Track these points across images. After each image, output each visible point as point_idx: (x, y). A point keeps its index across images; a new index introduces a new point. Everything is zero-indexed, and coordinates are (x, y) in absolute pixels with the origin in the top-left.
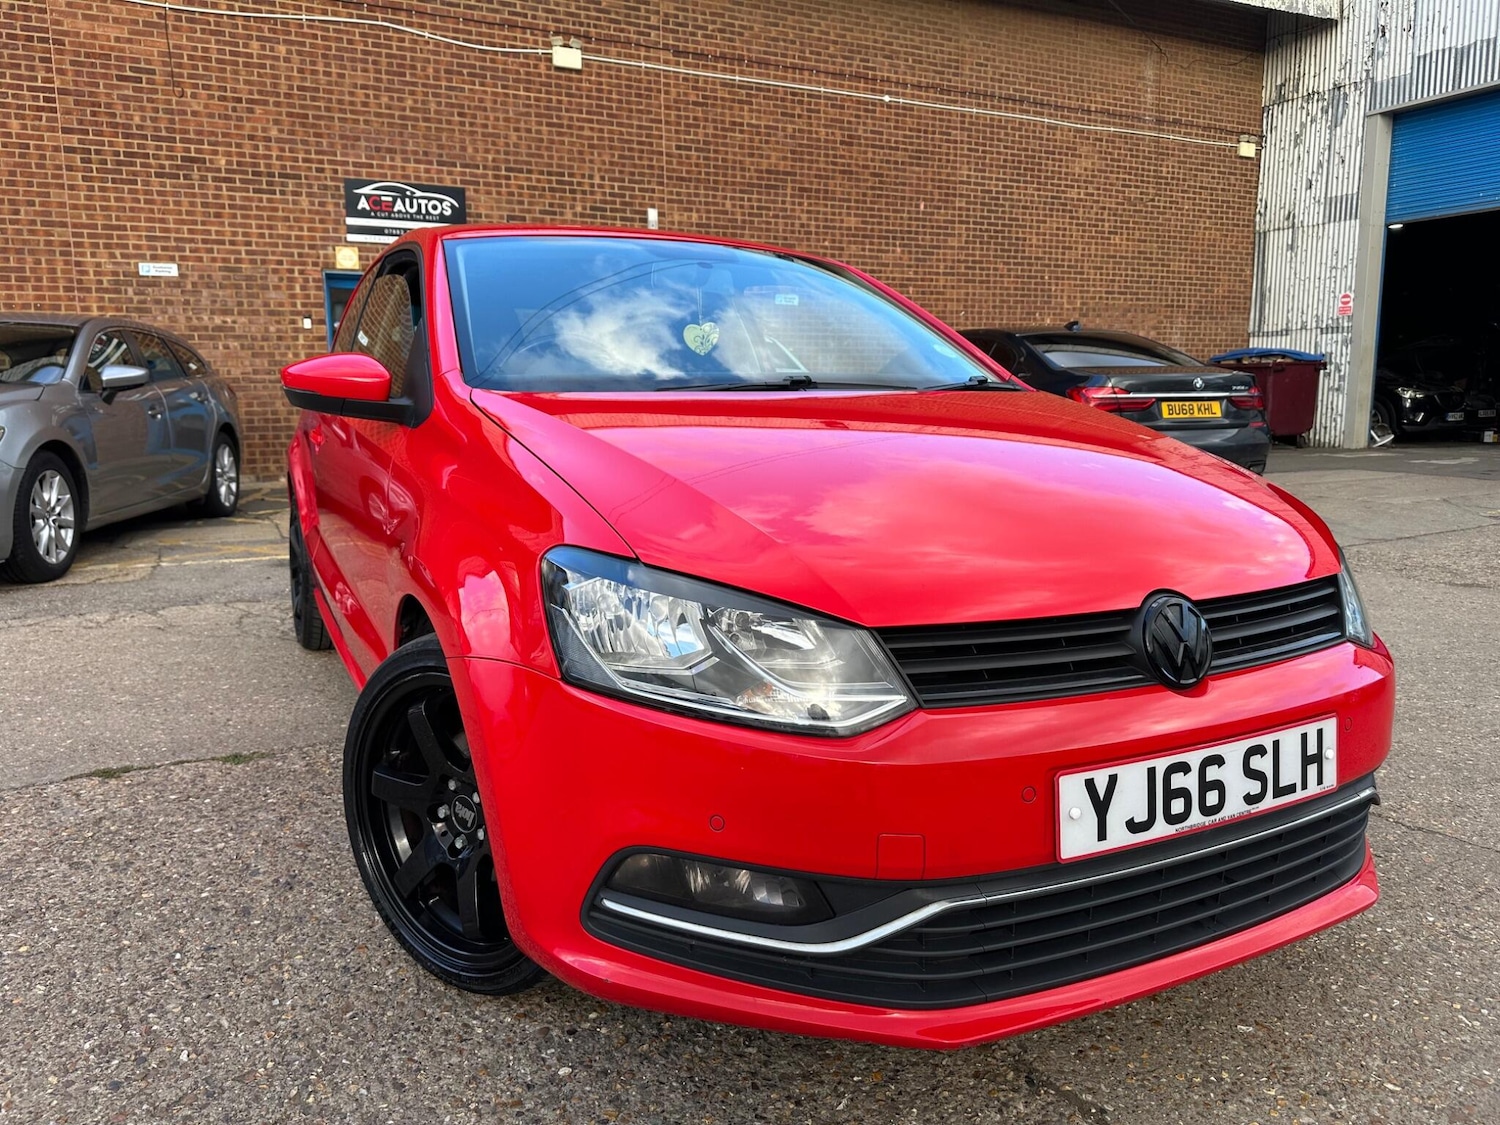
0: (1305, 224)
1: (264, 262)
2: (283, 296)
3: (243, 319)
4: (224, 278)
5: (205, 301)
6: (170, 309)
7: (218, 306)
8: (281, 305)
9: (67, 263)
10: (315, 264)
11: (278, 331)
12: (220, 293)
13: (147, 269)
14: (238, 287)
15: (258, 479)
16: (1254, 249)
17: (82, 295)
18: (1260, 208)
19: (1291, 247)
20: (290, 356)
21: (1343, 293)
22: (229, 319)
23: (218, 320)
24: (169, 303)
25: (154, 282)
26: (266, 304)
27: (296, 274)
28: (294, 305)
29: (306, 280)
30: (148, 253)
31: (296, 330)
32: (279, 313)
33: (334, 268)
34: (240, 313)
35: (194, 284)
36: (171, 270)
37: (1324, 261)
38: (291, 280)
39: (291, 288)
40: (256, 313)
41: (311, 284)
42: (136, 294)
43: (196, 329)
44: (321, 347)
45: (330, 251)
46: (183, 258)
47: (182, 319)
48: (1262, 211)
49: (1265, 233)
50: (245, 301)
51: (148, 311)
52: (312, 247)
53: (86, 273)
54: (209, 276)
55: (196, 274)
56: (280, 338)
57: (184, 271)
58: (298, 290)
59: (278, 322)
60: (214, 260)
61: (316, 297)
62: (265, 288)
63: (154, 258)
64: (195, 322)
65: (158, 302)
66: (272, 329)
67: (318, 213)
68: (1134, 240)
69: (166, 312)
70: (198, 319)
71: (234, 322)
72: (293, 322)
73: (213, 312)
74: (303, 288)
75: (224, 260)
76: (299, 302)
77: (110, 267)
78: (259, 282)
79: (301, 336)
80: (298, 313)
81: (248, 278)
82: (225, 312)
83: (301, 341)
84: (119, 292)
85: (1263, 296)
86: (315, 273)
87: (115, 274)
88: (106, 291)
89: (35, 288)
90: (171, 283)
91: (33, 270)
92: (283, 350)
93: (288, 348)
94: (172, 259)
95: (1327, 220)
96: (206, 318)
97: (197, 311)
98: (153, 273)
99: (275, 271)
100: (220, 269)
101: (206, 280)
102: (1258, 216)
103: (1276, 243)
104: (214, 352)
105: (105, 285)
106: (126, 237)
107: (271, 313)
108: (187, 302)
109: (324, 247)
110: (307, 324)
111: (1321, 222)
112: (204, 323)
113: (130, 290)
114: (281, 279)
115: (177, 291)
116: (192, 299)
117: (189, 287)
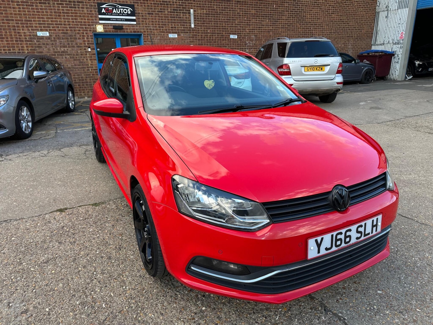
0: (392, 10)
1: (75, 30)
2: (81, 41)
3: (70, 49)
4: (63, 36)
5: (58, 44)
6: (48, 46)
7: (62, 45)
8: (81, 44)
9: (15, 32)
10: (90, 31)
11: (81, 52)
12: (62, 41)
13: (40, 34)
14: (67, 39)
15: (79, 98)
16: (375, 17)
17: (21, 43)
18: (378, 4)
19: (387, 17)
20: (85, 60)
21: (401, 32)
22: (66, 49)
23: (62, 49)
24: (47, 44)
25: (42, 38)
26: (77, 44)
27: (85, 34)
28: (85, 44)
29: (88, 36)
30: (39, 29)
31: (86, 52)
32: (81, 47)
33: (96, 32)
34: (69, 47)
35: (54, 38)
36: (47, 34)
37: (396, 22)
38: (83, 36)
39: (83, 38)
40: (74, 47)
41: (90, 37)
42: (37, 42)
43: (56, 52)
44: (94, 57)
45: (94, 26)
46: (50, 30)
47: (51, 49)
48: (379, 5)
49: (379, 12)
50: (70, 43)
51: (41, 47)
52: (89, 25)
53: (21, 36)
54: (59, 36)
55: (55, 35)
56: (82, 55)
57: (51, 34)
58: (86, 39)
59: (81, 49)
60: (59, 30)
61: (91, 41)
62: (76, 39)
63: (41, 30)
64: (56, 50)
65: (44, 44)
66: (79, 52)
67: (90, 14)
68: (339, 16)
69: (47, 47)
70: (56, 49)
71: (67, 50)
72: (85, 49)
73: (61, 47)
74: (87, 38)
75: (63, 30)
76: (86, 43)
77: (28, 34)
78: (74, 37)
79: (88, 54)
80: (86, 47)
81: (70, 36)
82: (64, 47)
83: (88, 55)
84: (32, 41)
85: (377, 32)
86: (90, 34)
87: (30, 35)
88: (28, 41)
89: (7, 41)
90: (47, 38)
91: (5, 35)
92: (83, 58)
93: (84, 57)
94: (47, 30)
95: (398, 8)
96: (59, 49)
97: (56, 47)
98: (41, 35)
99: (78, 33)
100: (62, 33)
101: (58, 37)
102: (377, 7)
103: (382, 15)
104: (62, 59)
105: (27, 39)
106: (32, 24)
107: (78, 47)
108: (53, 44)
109: (93, 25)
110: (89, 50)
111: (396, 9)
112: (58, 50)
113: (35, 40)
114: (80, 36)
115: (49, 40)
116: (54, 43)
117: (53, 39)
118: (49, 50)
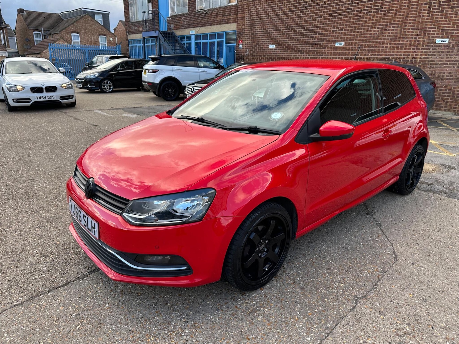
5: (455, 51)
6: (442, 54)
9: (415, 41)
13: (439, 41)
15: (455, 114)
17: (417, 51)
24: (443, 52)
25: (440, 45)
30: (441, 35)
35: (453, 45)
36: (447, 41)
42: (433, 50)
43: (449, 61)
46: (452, 36)
47: (445, 58)
51: (435, 55)
53: (420, 44)
55: (455, 41)
57: (451, 41)
63: (442, 37)
65: (439, 52)
69: (440, 56)
70: (450, 57)
73: (457, 55)
77: (427, 41)
84: (428, 49)
87: (428, 43)
88: (424, 49)
89: (405, 49)
90: (446, 45)
91: (405, 44)
94: (448, 37)
96: (453, 57)
97: (451, 55)
104: (453, 69)
105: (424, 47)
106: (435, 31)
108: (449, 52)
112: (452, 59)
113: (431, 48)
115: (446, 48)
116: (451, 51)
117: (451, 46)
118: (442, 58)
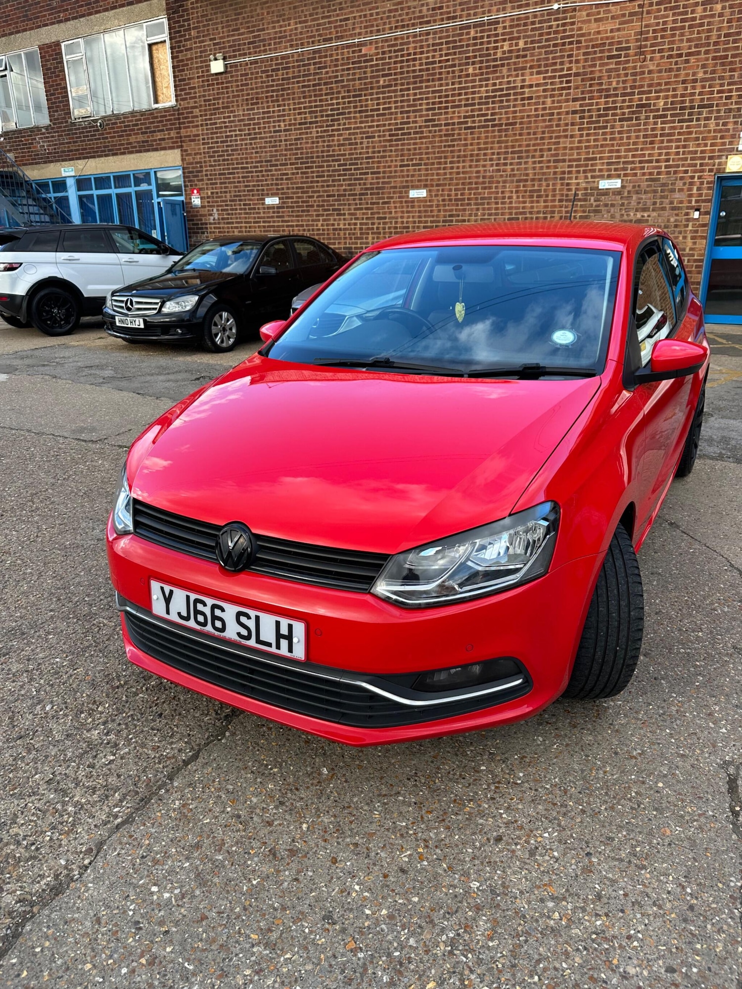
1: (675, 172)
2: (683, 196)
3: (655, 214)
4: (648, 186)
5: (633, 203)
6: (612, 210)
7: (640, 206)
8: (681, 202)
9: (562, 184)
10: (711, 170)
11: (676, 221)
12: (644, 197)
13: (604, 184)
14: (655, 191)
17: (567, 204)
20: (681, 238)
22: (646, 215)
23: (639, 215)
24: (613, 205)
25: (606, 192)
26: (672, 203)
27: (696, 180)
28: (690, 202)
29: (702, 183)
30: (606, 173)
31: (688, 220)
32: (679, 208)
33: (724, 172)
34: (653, 210)
35: (629, 192)
36: (616, 183)
38: (691, 184)
39: (690, 190)
40: (663, 209)
41: (705, 185)
42: (595, 201)
44: (703, 231)
45: (723, 159)
46: (625, 175)
47: (618, 215)
50: (658, 201)
51: (600, 212)
52: (710, 158)
53: (571, 190)
54: (639, 186)
55: (631, 185)
56: (676, 226)
57: (625, 184)
58: (695, 191)
59: (677, 215)
60: (644, 174)
61: (707, 195)
62: (673, 191)
63: (609, 177)
64: (625, 217)
65: (606, 205)
66: (672, 220)
67: (720, 131)
70: (627, 215)
71: (649, 216)
72: (687, 214)
73: (637, 210)
74: (699, 189)
75: (650, 174)
76: (694, 199)
77: (584, 185)
78: (670, 187)
79: (691, 224)
80: (691, 208)
81: (664, 185)
82: (644, 210)
83: (690, 228)
84: (586, 201)
86: (709, 177)
87: (586, 189)
89: (545, 201)
90: (617, 192)
91: (545, 191)
92: (676, 235)
93: (680, 233)
94: (619, 176)
96: (632, 214)
97: (628, 210)
98: (607, 187)
99: (682, 178)
100: (647, 180)
101: (637, 188)
105: (579, 197)
106: (596, 165)
107: (673, 209)
108: (623, 204)
109: (720, 157)
110: (696, 215)
112: (630, 218)
113: (592, 198)
114: (685, 184)
115: (618, 197)
116: (626, 202)
117: (626, 194)
118: (613, 217)
